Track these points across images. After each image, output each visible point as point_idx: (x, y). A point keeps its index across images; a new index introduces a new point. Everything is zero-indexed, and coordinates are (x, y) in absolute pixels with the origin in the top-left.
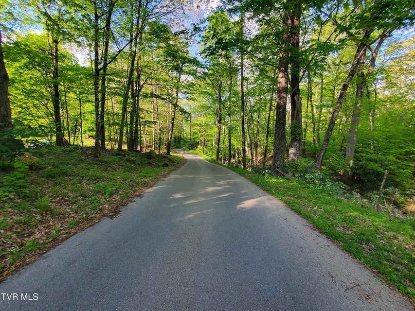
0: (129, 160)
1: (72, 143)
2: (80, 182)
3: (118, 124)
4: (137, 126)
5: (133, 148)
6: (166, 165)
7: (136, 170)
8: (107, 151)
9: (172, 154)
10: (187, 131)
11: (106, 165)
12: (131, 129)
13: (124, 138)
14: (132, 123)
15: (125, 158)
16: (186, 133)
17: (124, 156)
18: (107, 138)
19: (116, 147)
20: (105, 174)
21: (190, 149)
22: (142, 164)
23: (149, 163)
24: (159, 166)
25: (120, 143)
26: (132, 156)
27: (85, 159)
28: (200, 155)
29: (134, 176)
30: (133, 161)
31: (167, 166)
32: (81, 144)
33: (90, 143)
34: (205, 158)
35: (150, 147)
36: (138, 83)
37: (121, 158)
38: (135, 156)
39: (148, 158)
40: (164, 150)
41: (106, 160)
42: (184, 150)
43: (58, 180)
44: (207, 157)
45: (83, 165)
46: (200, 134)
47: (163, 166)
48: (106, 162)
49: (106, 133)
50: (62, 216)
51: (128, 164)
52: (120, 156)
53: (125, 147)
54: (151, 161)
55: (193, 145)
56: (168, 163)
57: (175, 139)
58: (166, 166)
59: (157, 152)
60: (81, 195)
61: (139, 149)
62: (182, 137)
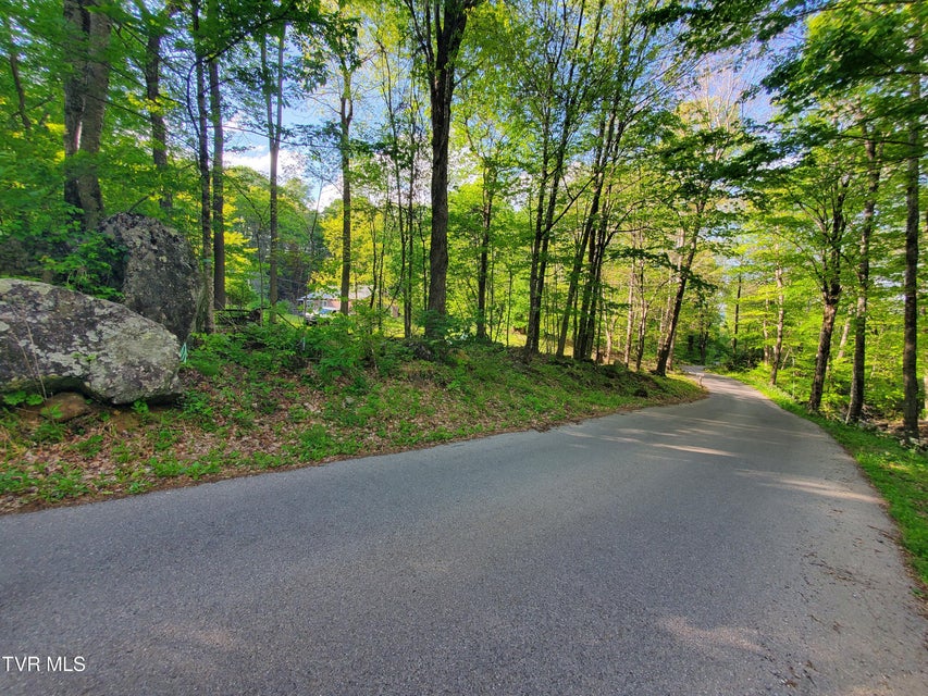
0: (571, 374)
1: (493, 340)
2: (508, 392)
3: (561, 311)
4: (593, 313)
5: (583, 355)
6: (642, 394)
7: (579, 391)
8: (540, 355)
9: (671, 375)
10: (731, 322)
11: (537, 376)
12: (583, 320)
13: (570, 334)
14: (585, 308)
15: (566, 371)
16: (726, 327)
17: (565, 366)
18: (542, 333)
19: (554, 350)
20: (536, 388)
21: (731, 369)
22: (593, 385)
23: (608, 385)
24: (626, 393)
25: (562, 342)
26: (578, 368)
27: (512, 366)
28: (760, 387)
29: (576, 400)
30: (578, 377)
31: (645, 395)
32: (505, 342)
33: (519, 340)
34: (775, 396)
35: (620, 354)
36: (602, 233)
37: (559, 369)
38: (584, 369)
39: (607, 375)
40: (649, 365)
41: (538, 368)
42: (713, 369)
43: (489, 384)
44: (784, 396)
45: (511, 371)
46: (766, 330)
47: (636, 394)
48: (538, 372)
49: (542, 327)
50: (495, 418)
51: (570, 380)
52: (559, 366)
53: (569, 351)
54: (612, 382)
55: (743, 359)
56: (649, 391)
57: (691, 339)
58: (642, 396)
59: (633, 367)
60: (510, 405)
61: (594, 357)
62: (712, 334)
